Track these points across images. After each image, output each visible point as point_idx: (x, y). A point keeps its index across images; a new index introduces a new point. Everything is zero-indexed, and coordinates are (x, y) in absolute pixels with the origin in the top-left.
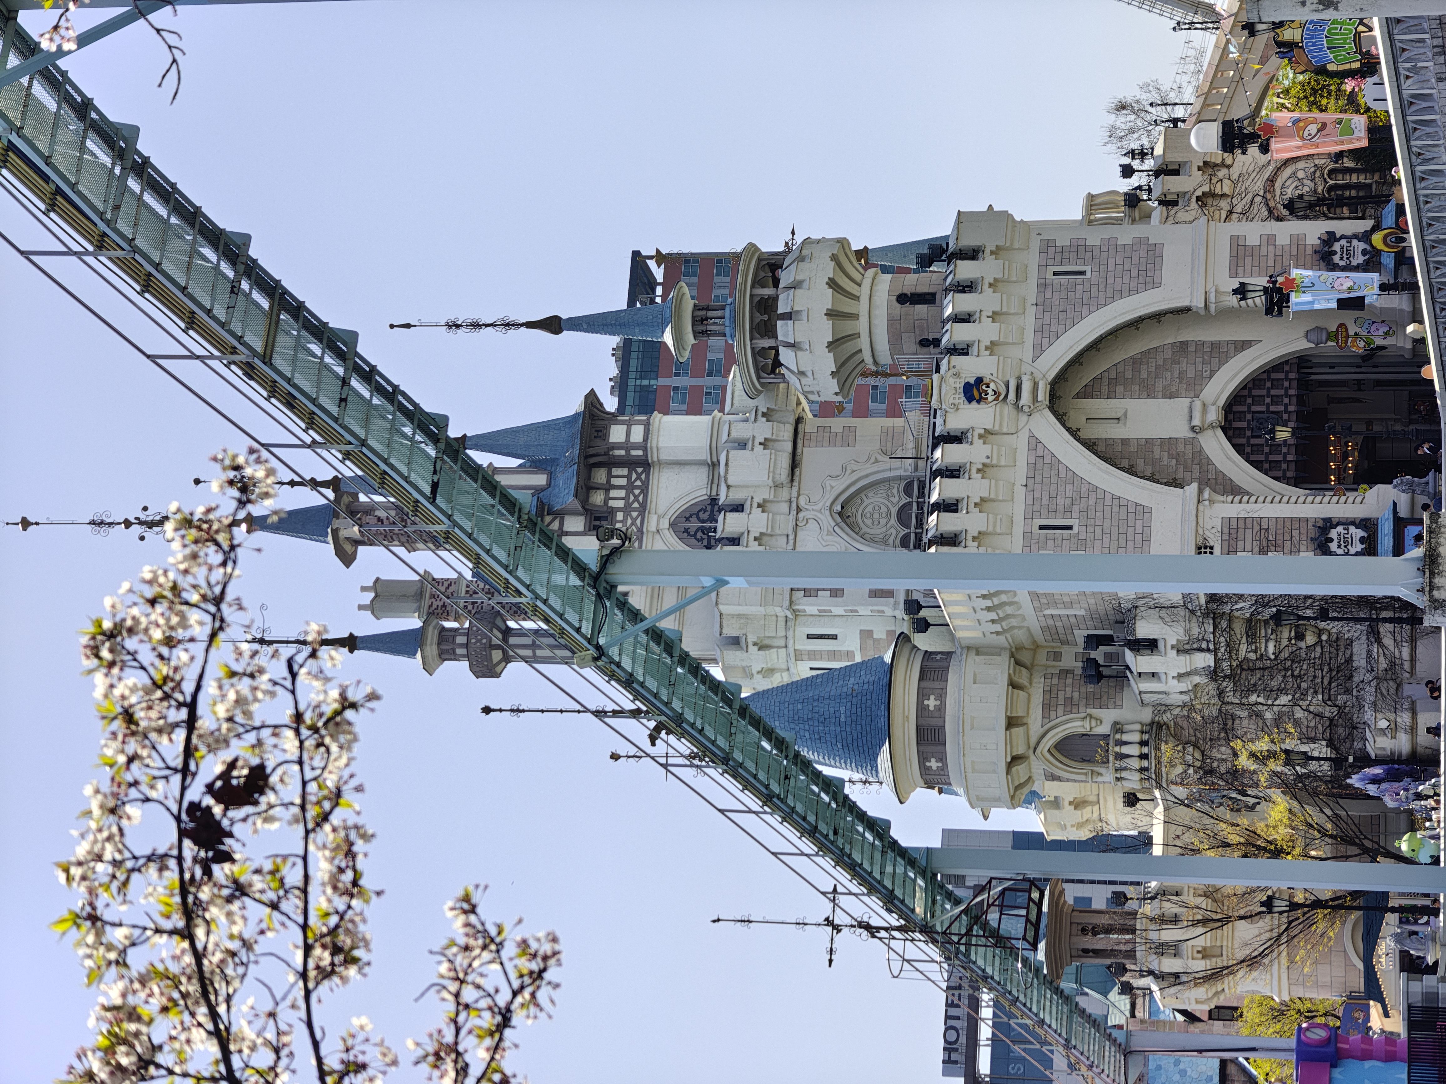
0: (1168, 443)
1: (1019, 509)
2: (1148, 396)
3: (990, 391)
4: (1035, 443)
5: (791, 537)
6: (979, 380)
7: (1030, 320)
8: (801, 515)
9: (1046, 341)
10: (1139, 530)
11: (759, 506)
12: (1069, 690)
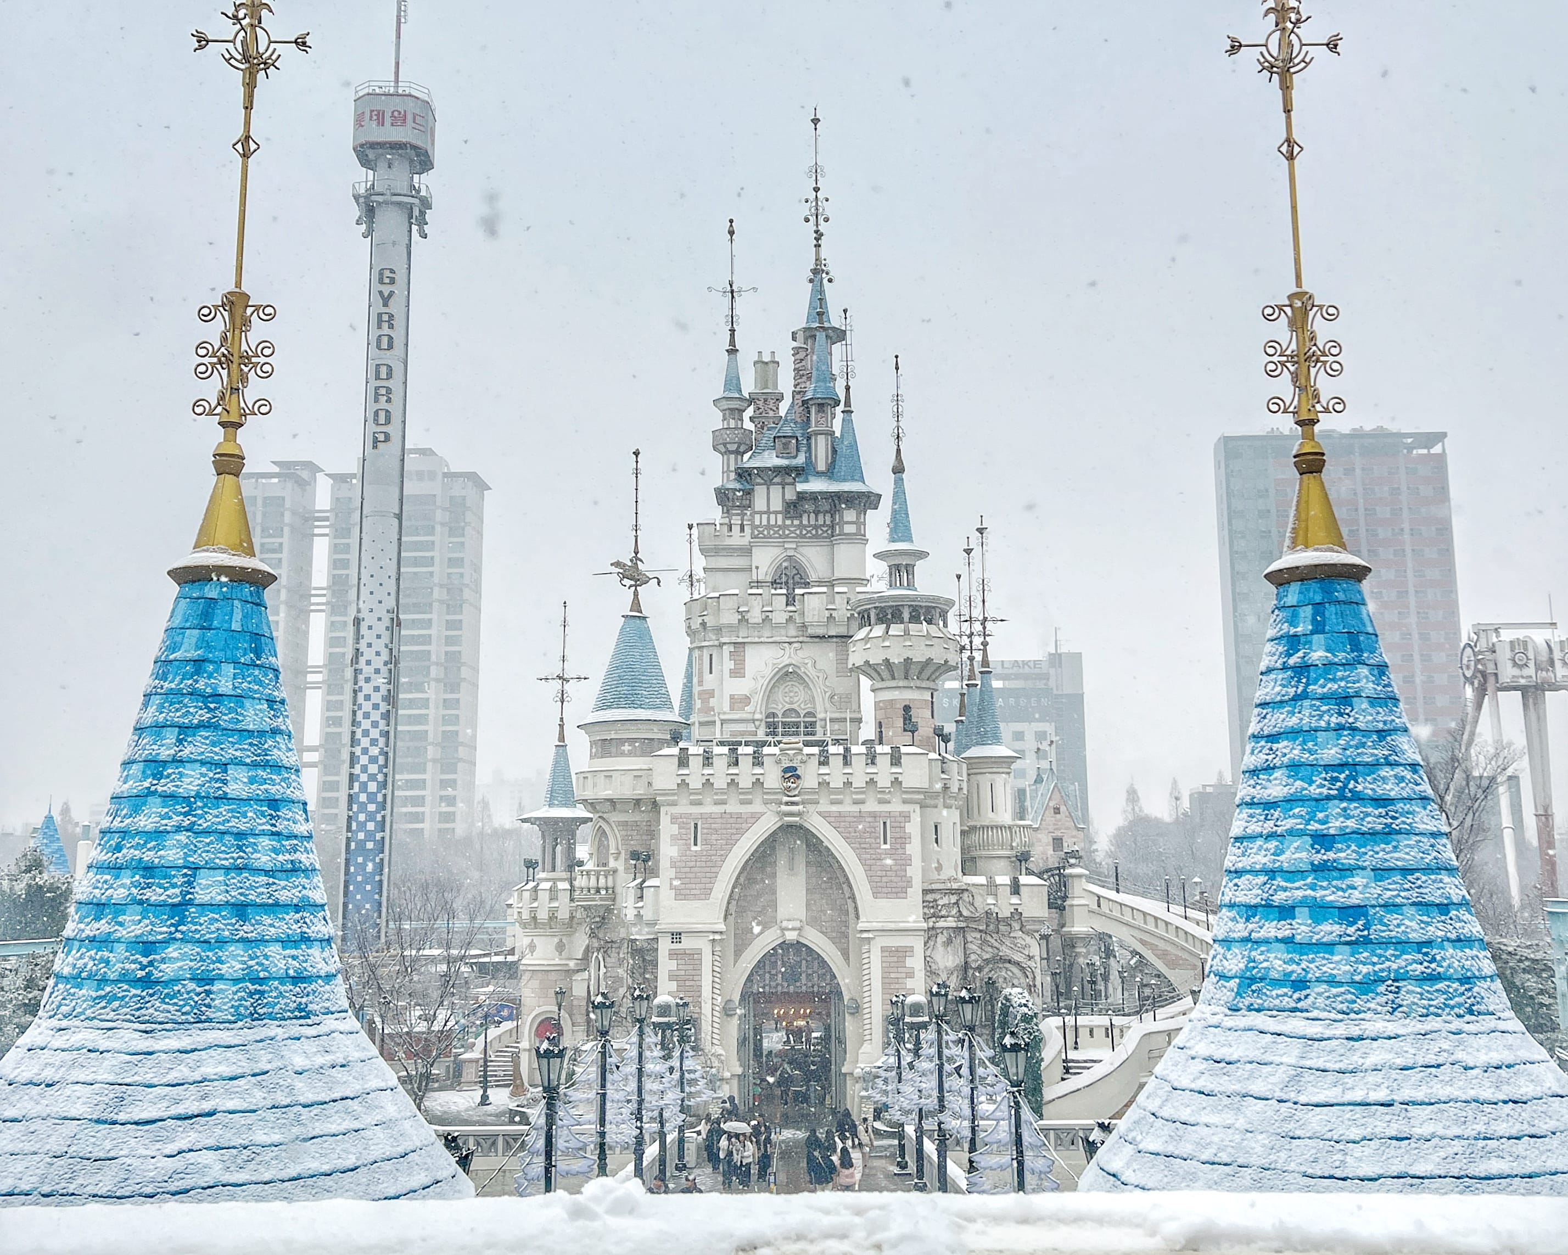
0: (774, 904)
1: (709, 808)
2: (807, 890)
3: (789, 784)
4: (756, 817)
5: (770, 640)
6: (798, 777)
7: (848, 808)
8: (786, 645)
9: (833, 819)
10: (693, 892)
11: (791, 617)
12: (638, 837)
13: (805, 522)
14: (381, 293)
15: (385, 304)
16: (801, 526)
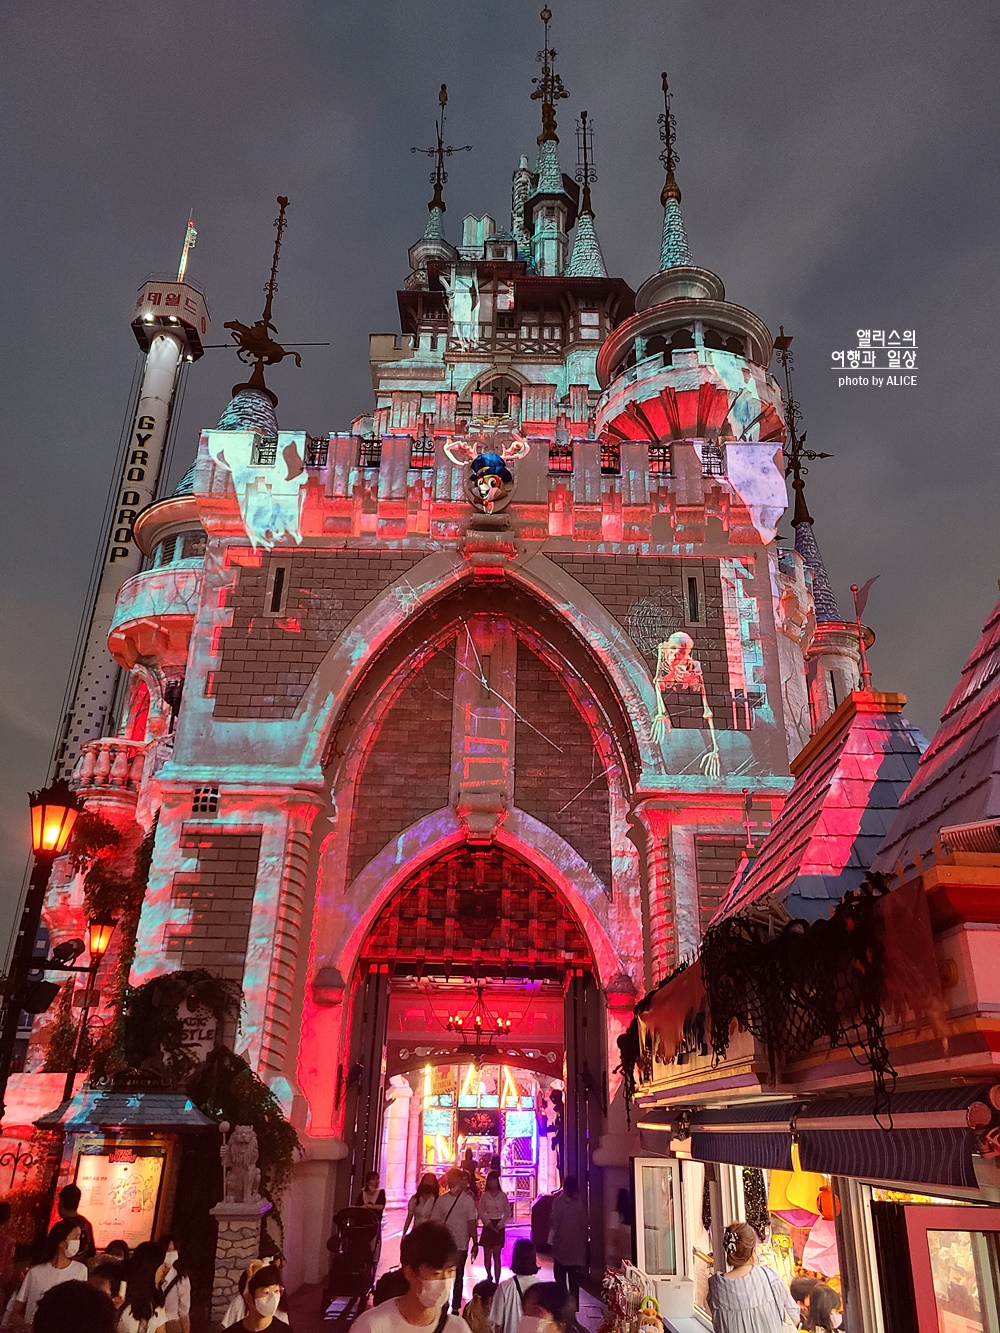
0: (444, 761)
2: (519, 735)
4: (412, 558)
9: (578, 569)
10: (257, 701)
13: (525, 335)
14: (139, 436)
15: (142, 444)
16: (517, 341)
